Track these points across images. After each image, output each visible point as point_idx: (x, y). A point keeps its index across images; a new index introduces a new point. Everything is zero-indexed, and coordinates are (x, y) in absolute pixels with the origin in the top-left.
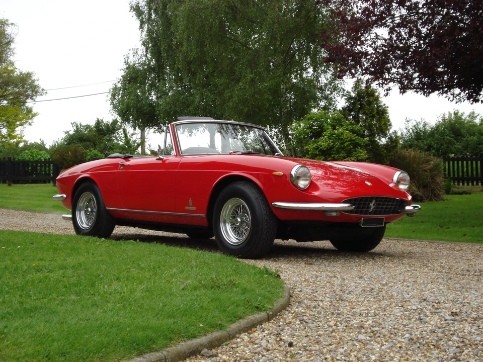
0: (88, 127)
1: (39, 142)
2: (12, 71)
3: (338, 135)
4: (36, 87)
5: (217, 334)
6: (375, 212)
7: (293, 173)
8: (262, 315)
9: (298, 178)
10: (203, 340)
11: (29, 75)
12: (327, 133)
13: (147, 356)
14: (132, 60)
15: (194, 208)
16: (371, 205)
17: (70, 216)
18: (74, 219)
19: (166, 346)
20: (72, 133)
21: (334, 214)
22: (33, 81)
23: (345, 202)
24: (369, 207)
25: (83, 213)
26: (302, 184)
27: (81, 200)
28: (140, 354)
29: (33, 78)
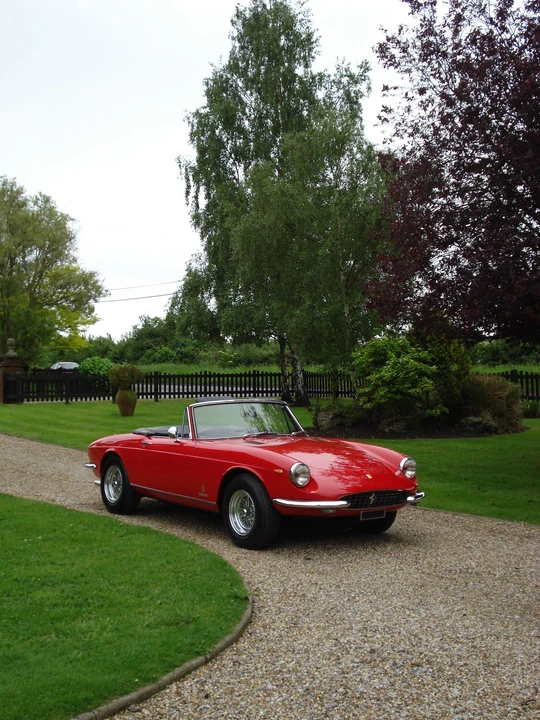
0: (156, 320)
1: (106, 337)
2: (75, 270)
3: (402, 364)
4: (100, 287)
5: (148, 688)
6: (376, 504)
7: (292, 470)
8: (201, 659)
9: (297, 475)
10: (133, 695)
11: (92, 275)
12: (390, 362)
13: (80, 716)
14: (195, 266)
15: (206, 495)
16: (371, 498)
17: (99, 482)
18: (102, 486)
19: (99, 705)
20: (140, 327)
21: (331, 511)
22: (96, 282)
23: (342, 499)
24: (369, 501)
25: (110, 486)
26: (301, 481)
27: (108, 473)
28: (75, 716)
29: (96, 278)
